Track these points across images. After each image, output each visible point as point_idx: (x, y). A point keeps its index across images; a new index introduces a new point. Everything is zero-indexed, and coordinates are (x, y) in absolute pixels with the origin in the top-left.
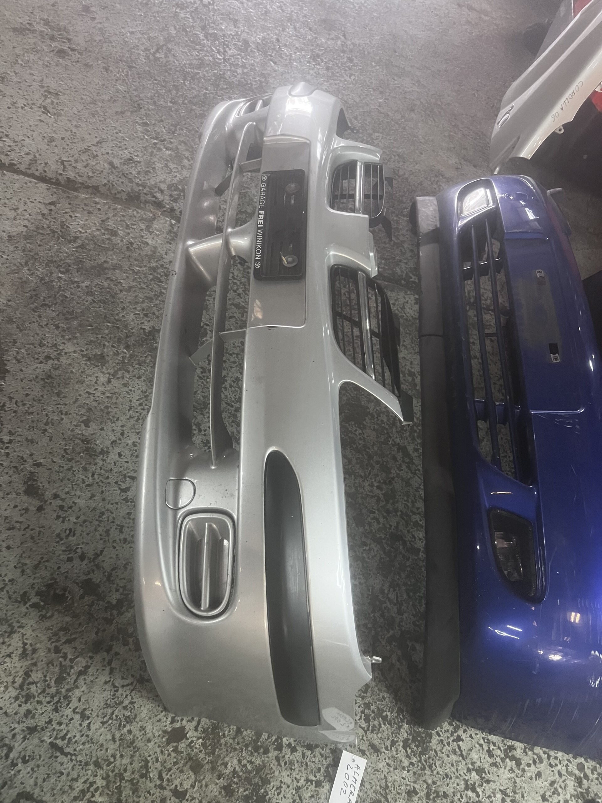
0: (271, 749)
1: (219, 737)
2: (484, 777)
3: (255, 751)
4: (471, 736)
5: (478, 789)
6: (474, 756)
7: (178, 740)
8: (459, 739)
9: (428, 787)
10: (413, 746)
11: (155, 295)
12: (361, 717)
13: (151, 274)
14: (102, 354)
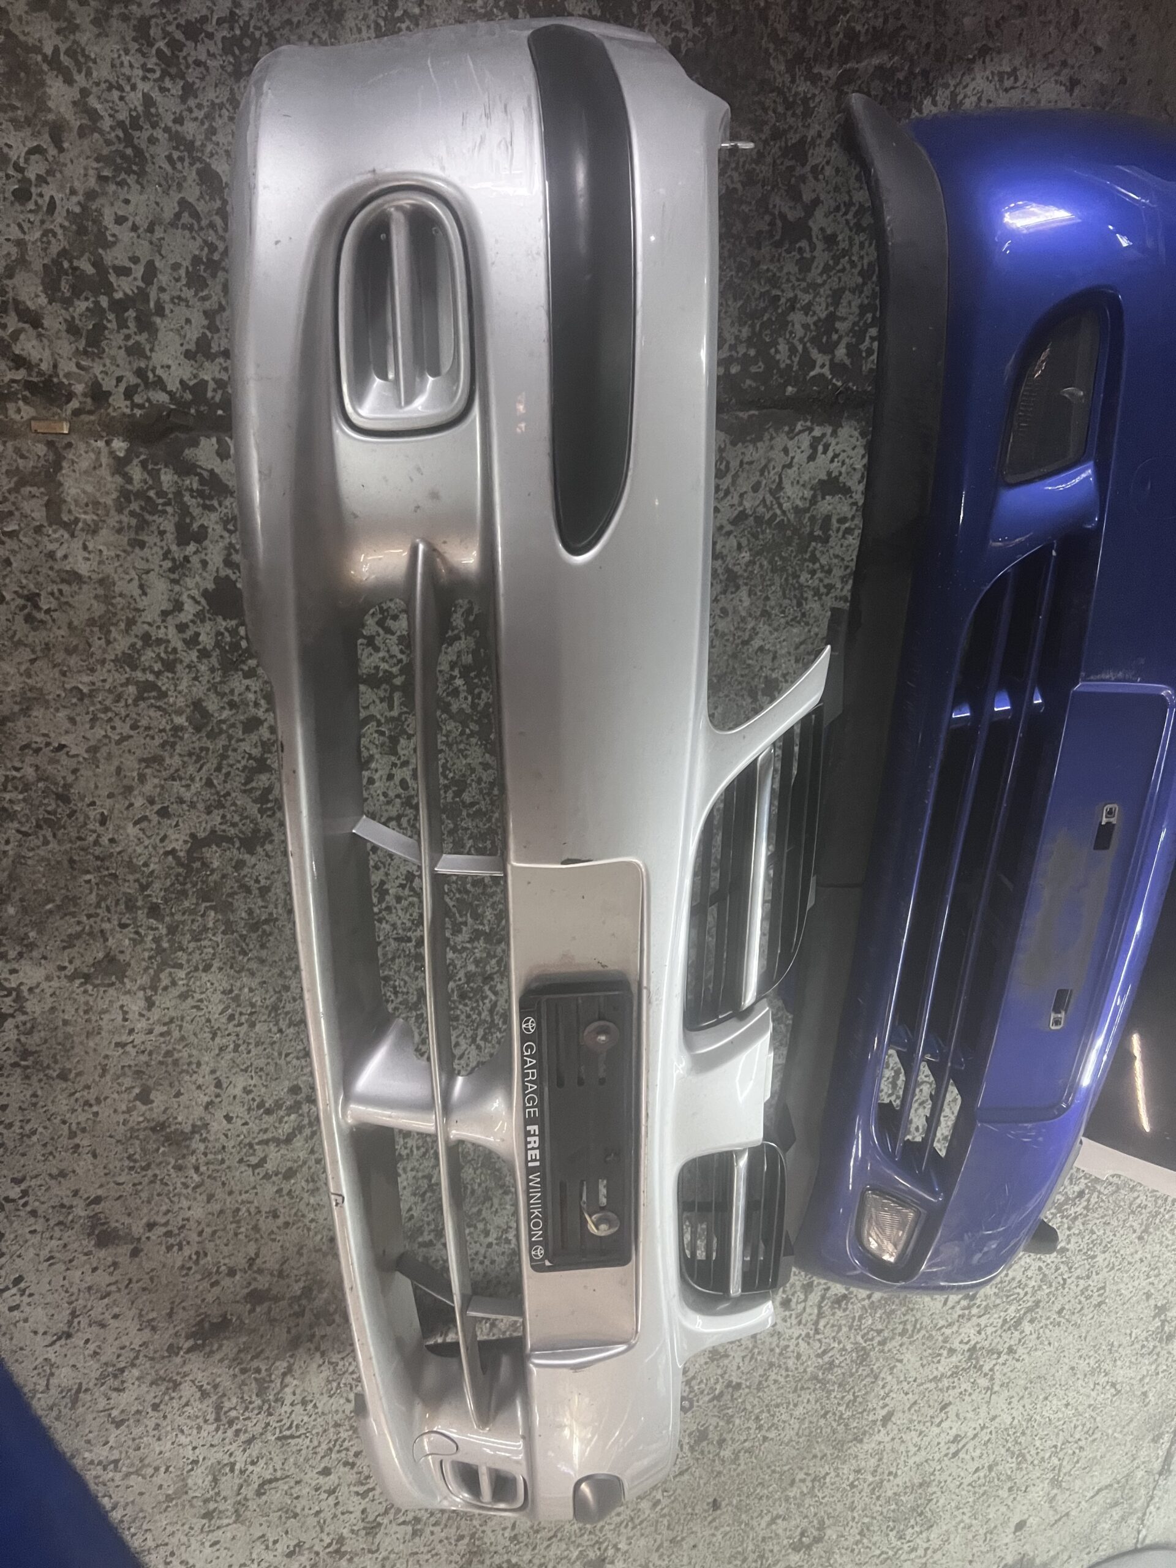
14: (107, 955)
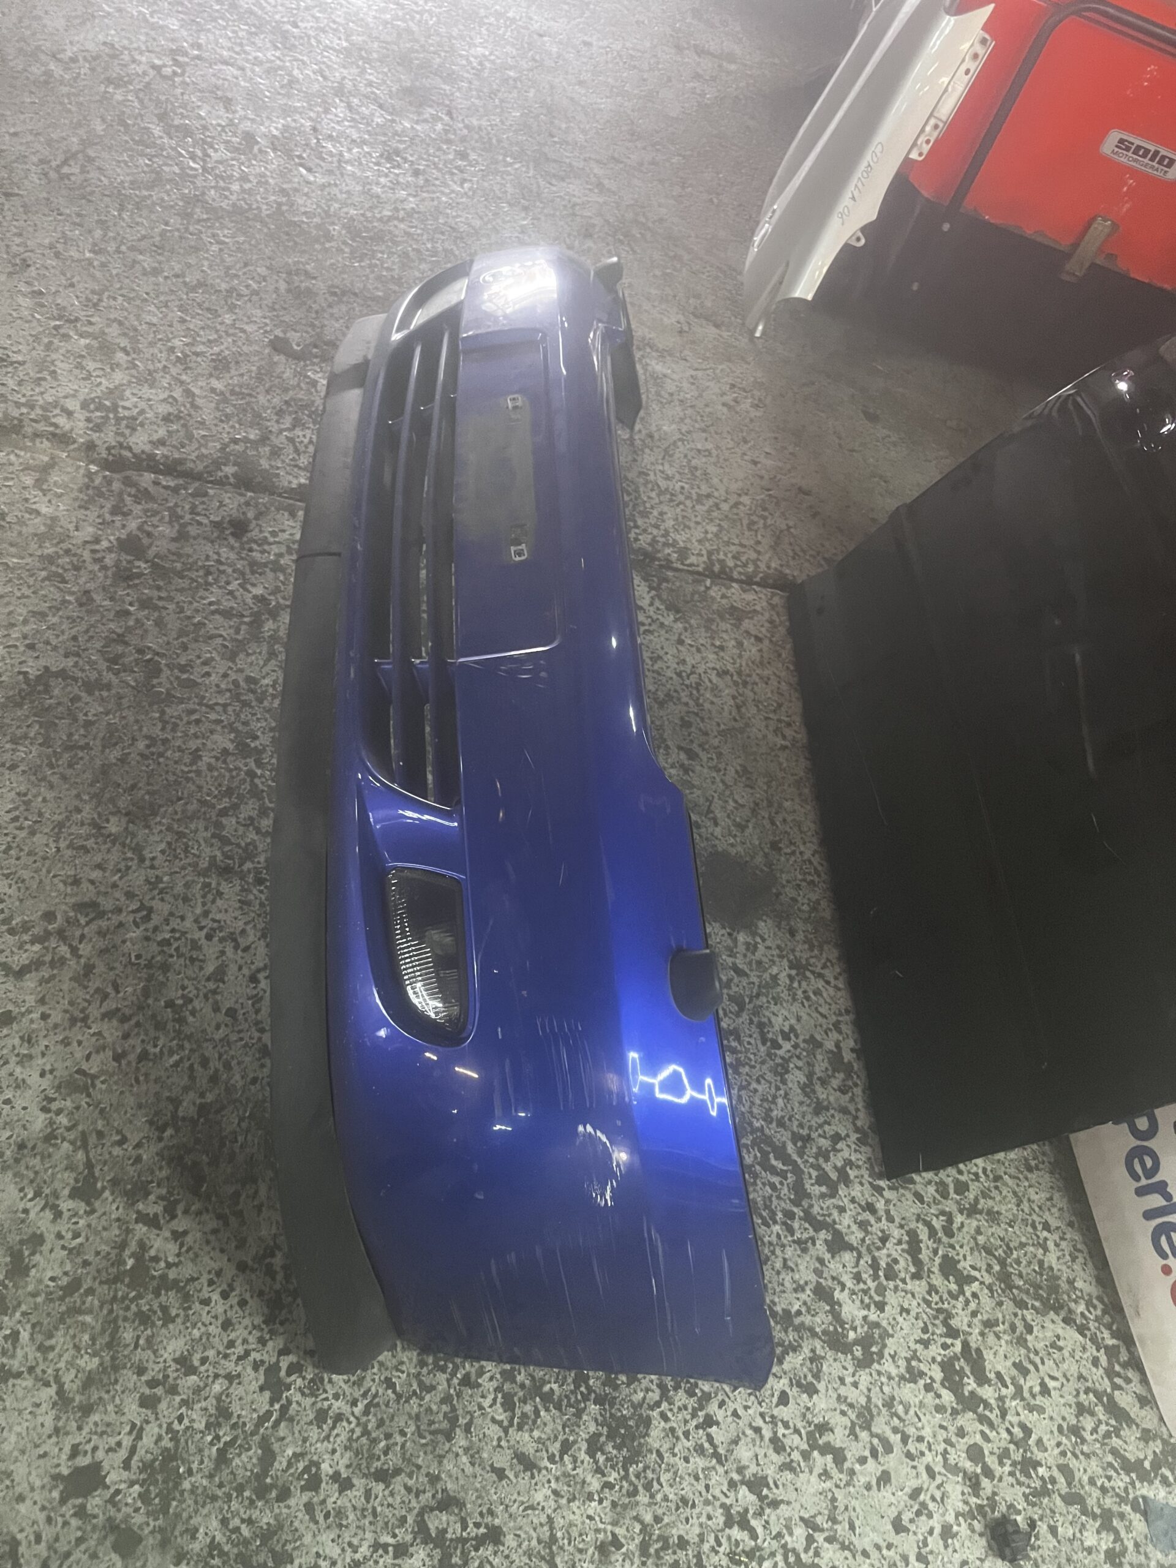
0: (295, 1487)
1: (179, 1476)
2: (767, 1497)
3: (259, 1498)
4: (735, 1414)
5: (754, 1523)
6: (744, 1453)
7: (87, 1493)
8: (710, 1421)
9: (645, 1528)
10: (609, 1448)
11: (50, 608)
12: (495, 1400)
13: (44, 569)
